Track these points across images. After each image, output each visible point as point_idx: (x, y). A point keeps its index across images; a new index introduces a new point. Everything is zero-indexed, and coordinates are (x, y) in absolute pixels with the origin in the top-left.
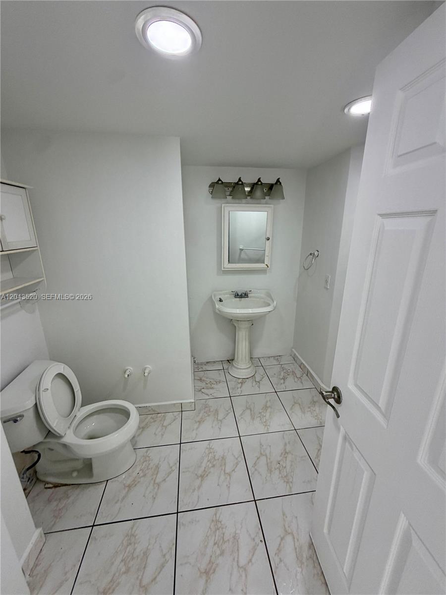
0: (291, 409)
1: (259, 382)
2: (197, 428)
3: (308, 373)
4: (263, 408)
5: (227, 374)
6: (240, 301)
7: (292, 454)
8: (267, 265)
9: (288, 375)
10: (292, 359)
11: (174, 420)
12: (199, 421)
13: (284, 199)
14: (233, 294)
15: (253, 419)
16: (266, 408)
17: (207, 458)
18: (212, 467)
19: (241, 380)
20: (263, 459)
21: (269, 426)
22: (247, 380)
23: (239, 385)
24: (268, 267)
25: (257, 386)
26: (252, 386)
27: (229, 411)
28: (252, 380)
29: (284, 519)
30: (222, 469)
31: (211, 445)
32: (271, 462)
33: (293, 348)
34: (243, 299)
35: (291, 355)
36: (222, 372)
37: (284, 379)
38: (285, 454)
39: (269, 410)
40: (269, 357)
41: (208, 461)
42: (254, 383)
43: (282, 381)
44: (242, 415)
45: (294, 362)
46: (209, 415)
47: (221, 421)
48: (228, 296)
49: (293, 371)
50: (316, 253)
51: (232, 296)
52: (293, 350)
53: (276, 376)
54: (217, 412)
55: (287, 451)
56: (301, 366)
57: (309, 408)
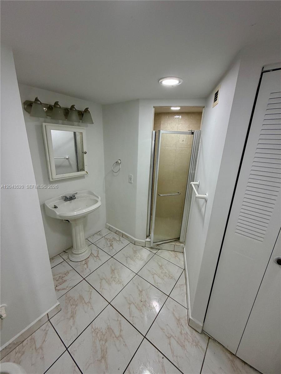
0: (127, 263)
1: (97, 256)
2: (74, 324)
3: (123, 235)
4: (111, 272)
5: (70, 263)
6: (70, 203)
7: (144, 290)
8: (86, 172)
9: (112, 242)
10: (108, 230)
11: (46, 333)
12: (71, 317)
13: (93, 123)
14: (63, 199)
15: (110, 284)
16: (113, 271)
17: (98, 339)
18: (105, 342)
19: (84, 262)
20: (132, 306)
21: (122, 282)
22: (89, 259)
23: (85, 266)
24: (87, 173)
25: (98, 260)
26: (95, 261)
27: (91, 290)
28: (92, 257)
29: (163, 332)
30: (113, 337)
31: (94, 327)
32: (138, 305)
33: (107, 223)
34: (72, 200)
35: (106, 228)
36: (65, 264)
37: (111, 245)
38: (141, 294)
39: (116, 271)
40: (93, 235)
41: (100, 341)
42: (95, 259)
43: (111, 248)
44: (101, 287)
45: (110, 232)
46: (77, 305)
47: (89, 302)
48: (59, 201)
49: (113, 238)
50: (119, 161)
51: (62, 200)
52: (107, 224)
53: (106, 246)
54: (81, 298)
55: (141, 290)
56: (116, 232)
57: (135, 256)
